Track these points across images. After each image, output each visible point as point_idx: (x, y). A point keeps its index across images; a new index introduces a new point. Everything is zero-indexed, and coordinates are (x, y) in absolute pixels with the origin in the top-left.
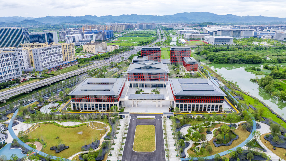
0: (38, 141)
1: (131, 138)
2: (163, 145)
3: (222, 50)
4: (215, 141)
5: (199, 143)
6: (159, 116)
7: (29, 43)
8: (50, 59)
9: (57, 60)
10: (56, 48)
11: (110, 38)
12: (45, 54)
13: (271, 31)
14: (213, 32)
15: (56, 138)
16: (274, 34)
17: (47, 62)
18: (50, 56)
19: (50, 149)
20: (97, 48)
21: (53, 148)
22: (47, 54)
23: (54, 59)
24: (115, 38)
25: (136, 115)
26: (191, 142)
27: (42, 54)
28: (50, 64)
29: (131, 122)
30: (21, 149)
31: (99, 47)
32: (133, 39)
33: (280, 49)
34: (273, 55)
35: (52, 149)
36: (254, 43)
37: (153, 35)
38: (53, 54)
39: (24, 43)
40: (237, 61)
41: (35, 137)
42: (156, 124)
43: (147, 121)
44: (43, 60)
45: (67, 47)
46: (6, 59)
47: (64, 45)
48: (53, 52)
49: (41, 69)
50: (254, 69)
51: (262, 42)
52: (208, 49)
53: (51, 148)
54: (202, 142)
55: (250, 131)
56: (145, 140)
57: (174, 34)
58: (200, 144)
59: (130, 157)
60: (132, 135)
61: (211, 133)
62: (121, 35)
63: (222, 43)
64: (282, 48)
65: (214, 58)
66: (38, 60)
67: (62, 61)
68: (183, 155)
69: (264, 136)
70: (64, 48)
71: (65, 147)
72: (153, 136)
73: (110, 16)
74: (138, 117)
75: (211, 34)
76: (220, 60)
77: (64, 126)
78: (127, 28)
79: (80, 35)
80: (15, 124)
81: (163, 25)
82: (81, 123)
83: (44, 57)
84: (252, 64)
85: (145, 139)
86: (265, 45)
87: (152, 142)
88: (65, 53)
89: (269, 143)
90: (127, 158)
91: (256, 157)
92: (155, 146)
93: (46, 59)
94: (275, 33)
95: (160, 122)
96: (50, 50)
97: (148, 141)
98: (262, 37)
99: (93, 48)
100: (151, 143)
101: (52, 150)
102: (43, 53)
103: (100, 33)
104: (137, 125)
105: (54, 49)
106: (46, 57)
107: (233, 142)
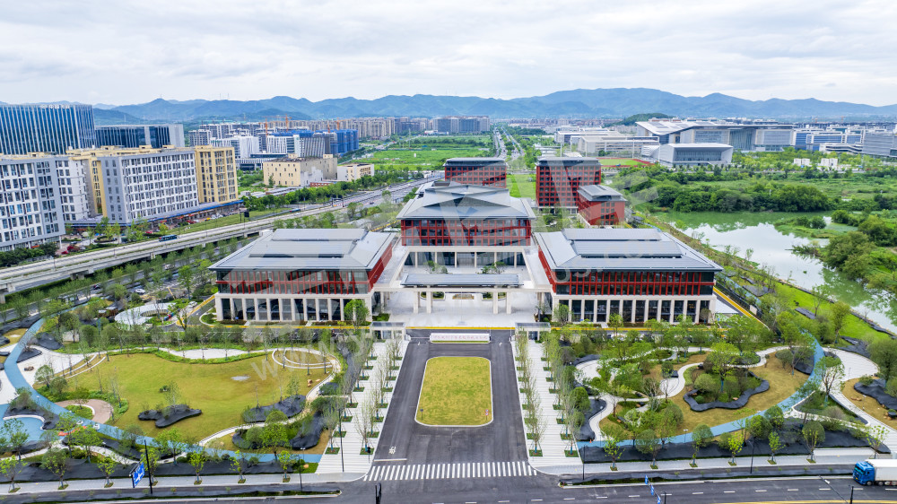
0: (100, 398)
1: (411, 391)
2: (516, 407)
3: (698, 179)
4: (691, 396)
5: (639, 403)
6: (501, 336)
7: (93, 146)
8: (157, 192)
9: (177, 195)
10: (176, 157)
11: (346, 152)
12: (142, 174)
13: (848, 132)
14: (667, 136)
15: (161, 391)
16: (858, 139)
17: (146, 200)
18: (157, 181)
19: (137, 418)
20: (306, 174)
21: (147, 413)
22: (146, 174)
23: (170, 191)
24: (363, 153)
25: (427, 332)
26: (611, 401)
27: (132, 175)
28: (157, 206)
29: (412, 350)
30: (40, 417)
31: (314, 169)
32: (420, 156)
33: (881, 175)
34: (860, 192)
35: (146, 417)
36: (797, 162)
37: (482, 144)
38: (168, 175)
39: (77, 148)
40: (748, 203)
41: (91, 388)
42: (494, 356)
43: (463, 347)
44: (134, 193)
45: (213, 158)
46: (15, 181)
47: (201, 153)
48: (166, 171)
49: (128, 221)
50: (803, 223)
51: (823, 159)
52: (654, 175)
53: (141, 414)
54: (646, 399)
55: (807, 371)
56: (457, 394)
57: (546, 144)
58: (642, 405)
59: (405, 439)
60: (412, 382)
61: (677, 377)
62: (381, 147)
63: (699, 164)
64: (888, 173)
65: (673, 195)
66: (117, 190)
67: (193, 199)
68: (587, 433)
69: (853, 384)
70: (202, 161)
71: (188, 410)
72: (482, 386)
73: (350, 99)
74: (434, 337)
75: (664, 140)
76: (693, 202)
77: (188, 360)
78: (400, 129)
79: (255, 141)
80: (28, 354)
81: (512, 122)
82: (246, 353)
83: (136, 184)
84: (796, 211)
85: (458, 392)
86: (835, 167)
87: (479, 399)
88: (204, 176)
89: (875, 400)
90: (397, 441)
91: (833, 435)
92: (489, 411)
93: (144, 191)
94: (863, 136)
95: (507, 351)
96: (159, 164)
97: (465, 398)
98: (823, 148)
99: (293, 172)
100: (477, 403)
101: (145, 420)
102: (133, 169)
103: (317, 136)
104: (430, 357)
105: (171, 162)
106: (144, 183)
107: (752, 399)
